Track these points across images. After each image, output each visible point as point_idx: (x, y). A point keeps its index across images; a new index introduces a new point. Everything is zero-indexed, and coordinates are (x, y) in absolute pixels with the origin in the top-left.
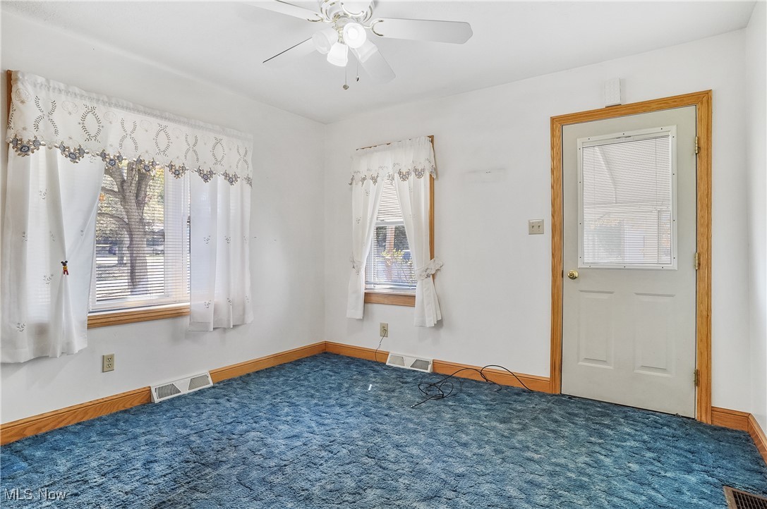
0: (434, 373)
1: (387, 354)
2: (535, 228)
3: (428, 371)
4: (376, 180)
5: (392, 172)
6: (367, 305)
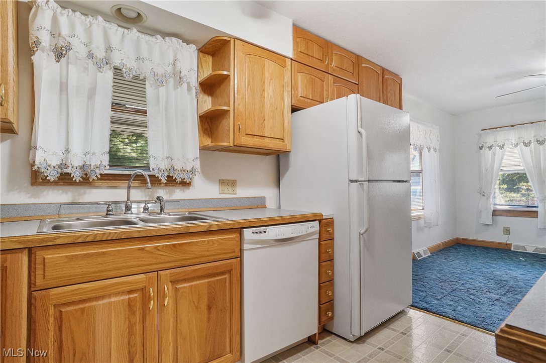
1: (511, 245)
4: (502, 147)
5: (514, 142)
6: (494, 217)
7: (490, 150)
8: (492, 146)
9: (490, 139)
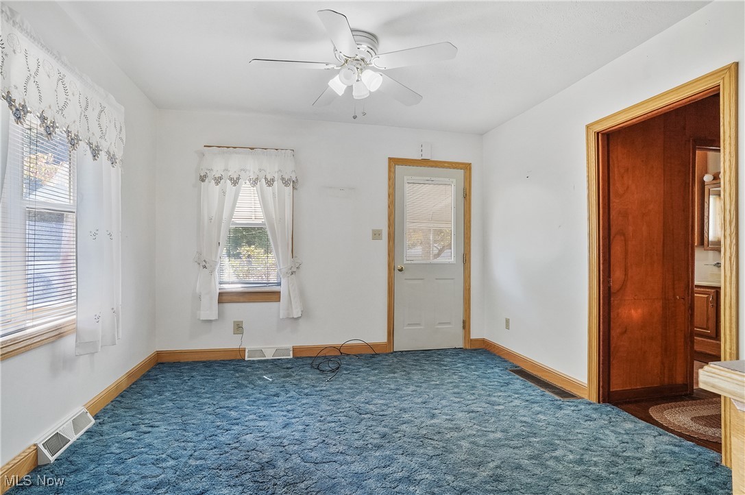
0: (296, 358)
1: (244, 350)
2: (376, 235)
3: (291, 357)
4: (235, 182)
5: (253, 177)
6: (221, 305)
7: (217, 183)
8: (221, 178)
9: (218, 165)
